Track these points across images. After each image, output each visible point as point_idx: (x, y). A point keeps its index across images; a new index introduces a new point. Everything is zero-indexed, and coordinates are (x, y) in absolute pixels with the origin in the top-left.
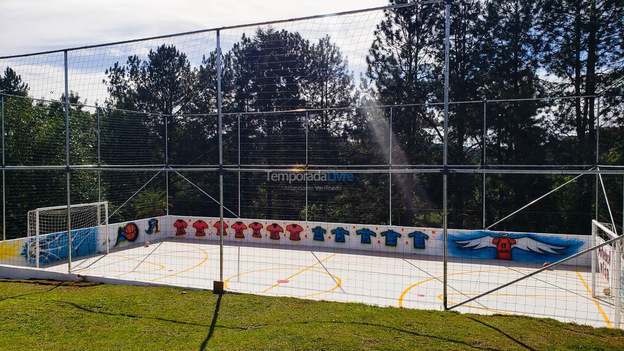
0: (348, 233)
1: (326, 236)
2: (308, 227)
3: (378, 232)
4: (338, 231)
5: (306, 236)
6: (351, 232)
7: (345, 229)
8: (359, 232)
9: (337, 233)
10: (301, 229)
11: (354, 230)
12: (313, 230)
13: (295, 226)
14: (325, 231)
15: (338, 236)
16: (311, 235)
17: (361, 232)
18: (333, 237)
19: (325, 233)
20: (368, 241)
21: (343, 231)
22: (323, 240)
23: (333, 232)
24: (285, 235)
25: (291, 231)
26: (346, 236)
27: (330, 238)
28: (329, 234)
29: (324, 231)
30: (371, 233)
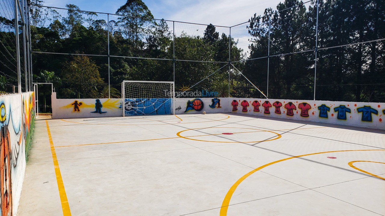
0: (349, 111)
1: (329, 114)
2: (315, 105)
3: (380, 110)
4: (340, 109)
5: (313, 113)
6: (352, 111)
7: (347, 107)
8: (360, 110)
9: (339, 110)
10: (310, 107)
11: (356, 108)
12: (320, 108)
13: (305, 104)
14: (329, 109)
15: (340, 114)
16: (317, 112)
17: (362, 109)
18: (336, 114)
19: (329, 111)
20: (369, 118)
21: (344, 110)
22: (327, 117)
23: (336, 109)
24: (297, 112)
25: (301, 109)
26: (347, 114)
27: (333, 115)
28: (332, 111)
29: (327, 109)
30: (372, 110)
